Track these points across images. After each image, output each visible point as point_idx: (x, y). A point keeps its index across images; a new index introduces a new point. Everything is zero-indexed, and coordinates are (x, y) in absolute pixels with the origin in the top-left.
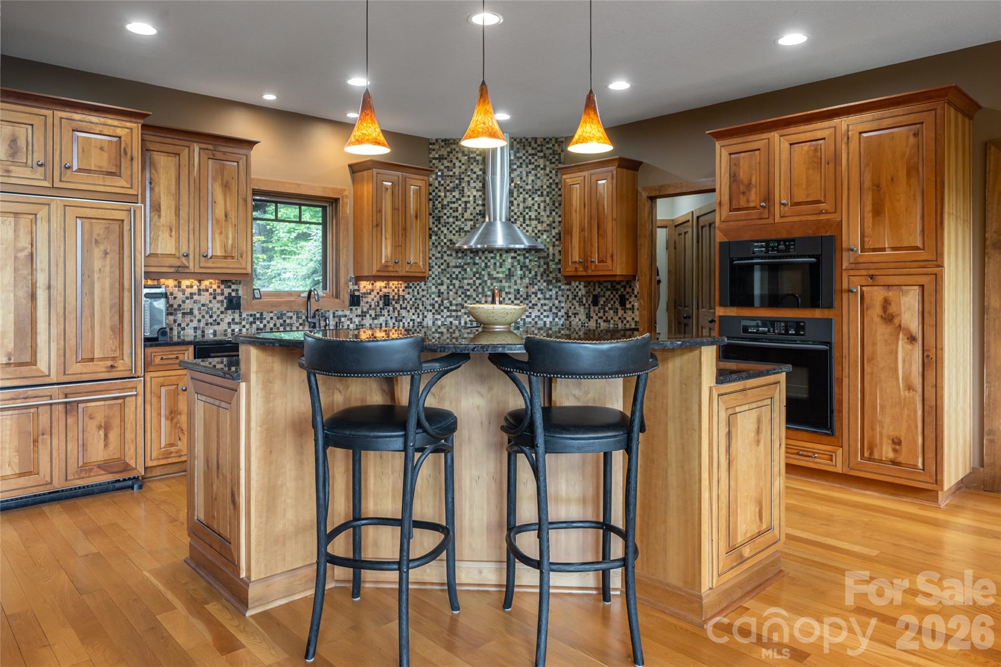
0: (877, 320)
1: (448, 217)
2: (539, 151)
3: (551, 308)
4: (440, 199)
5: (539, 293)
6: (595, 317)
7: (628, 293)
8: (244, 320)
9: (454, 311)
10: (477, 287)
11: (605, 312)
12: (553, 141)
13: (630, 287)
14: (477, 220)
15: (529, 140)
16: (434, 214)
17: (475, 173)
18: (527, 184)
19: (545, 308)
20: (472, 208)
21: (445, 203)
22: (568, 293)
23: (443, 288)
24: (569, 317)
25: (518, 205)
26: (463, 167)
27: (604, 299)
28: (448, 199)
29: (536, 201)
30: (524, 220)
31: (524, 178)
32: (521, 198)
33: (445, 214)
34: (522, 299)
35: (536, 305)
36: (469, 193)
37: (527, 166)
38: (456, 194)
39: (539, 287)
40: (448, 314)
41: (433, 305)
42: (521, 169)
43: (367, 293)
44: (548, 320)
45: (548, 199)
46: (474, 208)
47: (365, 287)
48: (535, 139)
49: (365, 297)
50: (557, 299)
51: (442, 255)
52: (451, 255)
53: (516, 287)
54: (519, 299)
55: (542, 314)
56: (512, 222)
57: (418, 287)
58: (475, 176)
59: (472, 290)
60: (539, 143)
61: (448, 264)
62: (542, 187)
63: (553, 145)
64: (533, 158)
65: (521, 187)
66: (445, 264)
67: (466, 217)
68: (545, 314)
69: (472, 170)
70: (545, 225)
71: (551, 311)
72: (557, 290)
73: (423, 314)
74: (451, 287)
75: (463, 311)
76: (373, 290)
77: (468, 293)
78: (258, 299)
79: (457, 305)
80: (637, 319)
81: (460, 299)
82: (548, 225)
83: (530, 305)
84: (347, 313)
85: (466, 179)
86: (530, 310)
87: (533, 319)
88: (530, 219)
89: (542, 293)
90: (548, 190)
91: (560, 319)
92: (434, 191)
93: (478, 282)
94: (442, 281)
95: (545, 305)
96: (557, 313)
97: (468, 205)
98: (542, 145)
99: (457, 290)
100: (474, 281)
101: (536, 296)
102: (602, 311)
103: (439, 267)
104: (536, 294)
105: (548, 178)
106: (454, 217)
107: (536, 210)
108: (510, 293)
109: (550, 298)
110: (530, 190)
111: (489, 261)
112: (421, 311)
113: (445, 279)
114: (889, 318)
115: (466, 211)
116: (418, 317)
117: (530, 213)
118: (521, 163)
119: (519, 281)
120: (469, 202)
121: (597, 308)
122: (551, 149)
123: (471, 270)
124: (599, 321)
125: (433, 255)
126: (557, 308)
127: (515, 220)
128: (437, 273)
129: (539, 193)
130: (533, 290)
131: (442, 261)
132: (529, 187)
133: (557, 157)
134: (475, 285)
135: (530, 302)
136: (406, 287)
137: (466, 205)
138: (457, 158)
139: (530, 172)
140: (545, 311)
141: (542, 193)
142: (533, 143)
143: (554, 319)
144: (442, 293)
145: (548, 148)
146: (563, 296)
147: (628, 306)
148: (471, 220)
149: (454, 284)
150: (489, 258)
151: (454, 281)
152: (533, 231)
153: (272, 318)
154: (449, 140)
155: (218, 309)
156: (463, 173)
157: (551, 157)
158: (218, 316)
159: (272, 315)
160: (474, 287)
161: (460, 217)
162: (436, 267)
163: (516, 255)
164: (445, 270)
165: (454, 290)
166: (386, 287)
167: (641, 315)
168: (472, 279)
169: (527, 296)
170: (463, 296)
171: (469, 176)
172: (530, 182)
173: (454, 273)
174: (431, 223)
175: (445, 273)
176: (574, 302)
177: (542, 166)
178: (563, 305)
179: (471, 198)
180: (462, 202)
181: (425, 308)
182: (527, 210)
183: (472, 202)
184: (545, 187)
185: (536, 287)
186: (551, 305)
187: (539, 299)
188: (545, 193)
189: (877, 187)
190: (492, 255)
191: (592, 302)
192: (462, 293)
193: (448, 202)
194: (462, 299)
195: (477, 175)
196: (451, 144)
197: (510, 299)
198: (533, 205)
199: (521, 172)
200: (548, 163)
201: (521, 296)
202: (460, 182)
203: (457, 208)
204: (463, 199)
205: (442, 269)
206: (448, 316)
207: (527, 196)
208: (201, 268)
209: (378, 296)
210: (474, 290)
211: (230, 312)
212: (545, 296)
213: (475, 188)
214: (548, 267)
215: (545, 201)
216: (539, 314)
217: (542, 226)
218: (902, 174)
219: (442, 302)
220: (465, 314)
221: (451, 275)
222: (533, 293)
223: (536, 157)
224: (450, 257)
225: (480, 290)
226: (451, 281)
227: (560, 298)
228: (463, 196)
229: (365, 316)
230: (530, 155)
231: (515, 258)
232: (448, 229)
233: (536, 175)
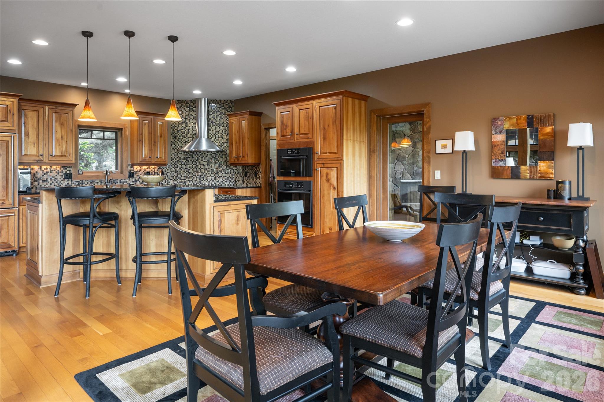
0: (325, 181)
1: (180, 136)
2: (222, 106)
3: (228, 178)
4: (176, 128)
5: (223, 171)
6: (246, 182)
7: (258, 171)
8: (73, 183)
9: (183, 179)
10: (194, 168)
11: (249, 179)
12: (229, 102)
13: (258, 168)
14: (194, 137)
15: (218, 101)
16: (173, 135)
17: (193, 116)
18: (217, 121)
19: (225, 178)
20: (191, 132)
21: (179, 129)
22: (236, 171)
24: (236, 182)
25: (213, 131)
26: (187, 113)
27: (249, 174)
28: (180, 128)
29: (221, 129)
30: (216, 137)
31: (215, 118)
32: (214, 128)
33: (179, 135)
34: (214, 174)
35: (221, 176)
36: (190, 125)
37: (217, 113)
38: (184, 125)
39: (222, 168)
40: (180, 181)
41: (173, 177)
42: (214, 114)
43: (138, 172)
44: (227, 184)
45: (226, 128)
46: (192, 132)
47: (136, 169)
49: (137, 173)
50: (231, 174)
51: (177, 154)
52: (181, 154)
53: (212, 168)
54: (213, 174)
55: (224, 180)
56: (210, 139)
57: (165, 169)
58: (192, 117)
59: (191, 170)
60: (222, 102)
61: (180, 158)
62: (224, 122)
63: (229, 103)
64: (220, 109)
65: (214, 122)
66: (179, 158)
67: (188, 136)
68: (225, 180)
69: (191, 114)
70: (225, 140)
71: (228, 179)
72: (231, 169)
73: (168, 181)
74: (181, 168)
75: (187, 179)
76: (141, 170)
77: (190, 171)
78: (81, 174)
79: (184, 177)
80: (261, 182)
81: (186, 174)
82: (226, 140)
83: (219, 176)
84: (127, 180)
85: (189, 118)
86: (218, 179)
87: (220, 183)
88: (218, 137)
89: (224, 171)
90: (226, 124)
91: (232, 183)
92: (173, 124)
93: (194, 166)
94: (177, 166)
95: (225, 176)
96: (231, 180)
97: (189, 131)
98: (224, 103)
99: (184, 170)
100: (192, 166)
101: (221, 172)
102: (248, 179)
103: (176, 159)
104: (221, 171)
105: (227, 118)
106: (183, 136)
107: (221, 133)
108: (209, 171)
109: (228, 173)
110: (218, 124)
111: (199, 156)
112: (167, 179)
113: (178, 165)
114: (328, 180)
115: (188, 133)
116: (165, 182)
117: (218, 135)
118: (214, 112)
119: (213, 166)
120: (190, 129)
121: (246, 178)
122: (228, 105)
123: (191, 160)
124: (247, 183)
125: (173, 154)
126: (231, 178)
127: (211, 137)
128: (175, 162)
129: (222, 125)
130: (220, 170)
131: (177, 156)
132: (218, 122)
133: (230, 109)
134: (192, 167)
135: (219, 175)
136: (158, 169)
137: (188, 131)
138: (184, 109)
139: (218, 116)
140: (225, 179)
141: (224, 125)
142: (219, 102)
143: (229, 183)
144: (177, 171)
145: (226, 105)
146: (233, 172)
147: (258, 177)
148: (191, 137)
149: (183, 167)
150: (199, 155)
151: (183, 166)
152: (220, 143)
153: (88, 183)
154: (180, 101)
155: (60, 179)
156: (187, 116)
157: (228, 109)
158: (60, 182)
159: (88, 181)
160: (192, 169)
161: (185, 136)
162: (174, 159)
163: (212, 153)
164: (179, 160)
165: (183, 170)
166: (148, 169)
167: (262, 181)
168: (191, 164)
169: (217, 172)
170: (187, 173)
171: (190, 117)
172: (218, 120)
173: (183, 162)
174: (172, 139)
175: (178, 162)
176: (238, 175)
177: (224, 113)
178: (233, 176)
179: (191, 128)
180: (187, 129)
181: (169, 178)
182: (217, 133)
183: (191, 129)
184: (225, 122)
185: (221, 168)
186: (228, 176)
187: (223, 174)
188: (225, 125)
189: (324, 128)
190: (201, 154)
191: (245, 175)
192: (187, 171)
193: (180, 129)
194: (187, 174)
195: (194, 117)
196: (181, 102)
197: (209, 174)
198: (220, 130)
199: (214, 116)
200: (226, 111)
201: (214, 172)
202: (186, 120)
203: (184, 132)
204: (187, 128)
205: (177, 160)
206: (180, 182)
207: (217, 126)
208: (49, 160)
209: (144, 173)
210: (192, 170)
211: (66, 180)
212: (225, 172)
213: (193, 123)
214: (227, 159)
215: (225, 129)
216: (223, 180)
217: (224, 140)
218: (332, 123)
219: (177, 175)
220: (188, 181)
221: (181, 163)
222: (220, 171)
223: (221, 109)
224: (181, 155)
225: (195, 170)
226: (182, 166)
227: (232, 173)
228: (187, 127)
229: (137, 182)
230: (218, 108)
231: (211, 155)
232: (180, 142)
233: (221, 117)
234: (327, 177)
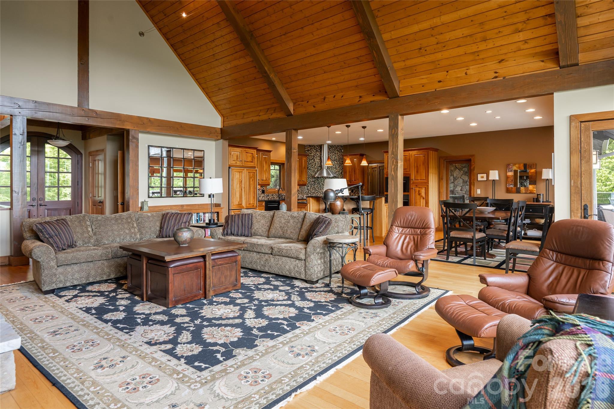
0: (417, 195)
1: (310, 167)
2: (336, 149)
4: (308, 162)
9: (312, 194)
12: (340, 146)
14: (319, 168)
15: (333, 146)
23: (309, 188)
26: (315, 153)
30: (332, 168)
31: (332, 157)
36: (316, 161)
37: (333, 153)
38: (313, 161)
46: (318, 165)
48: (335, 146)
56: (328, 169)
62: (337, 159)
69: (317, 154)
73: (303, 195)
77: (316, 189)
81: (314, 191)
94: (309, 186)
98: (337, 147)
105: (338, 157)
106: (312, 167)
107: (335, 166)
111: (322, 180)
114: (419, 194)
118: (331, 152)
122: (339, 148)
123: (317, 183)
129: (336, 161)
131: (309, 180)
132: (333, 159)
133: (341, 151)
138: (313, 151)
139: (333, 155)
148: (317, 168)
152: (334, 172)
161: (314, 167)
163: (329, 178)
164: (309, 182)
165: (312, 188)
171: (316, 156)
173: (312, 183)
180: (314, 163)
181: (304, 193)
183: (317, 163)
188: (338, 161)
189: (417, 167)
192: (314, 189)
193: (310, 163)
195: (319, 155)
196: (311, 146)
198: (334, 164)
199: (331, 155)
200: (338, 152)
202: (314, 157)
203: (313, 165)
213: (318, 159)
215: (338, 163)
217: (337, 170)
218: (422, 164)
219: (308, 192)
225: (319, 188)
230: (334, 150)
232: (310, 171)
233: (335, 156)
234: (419, 192)
